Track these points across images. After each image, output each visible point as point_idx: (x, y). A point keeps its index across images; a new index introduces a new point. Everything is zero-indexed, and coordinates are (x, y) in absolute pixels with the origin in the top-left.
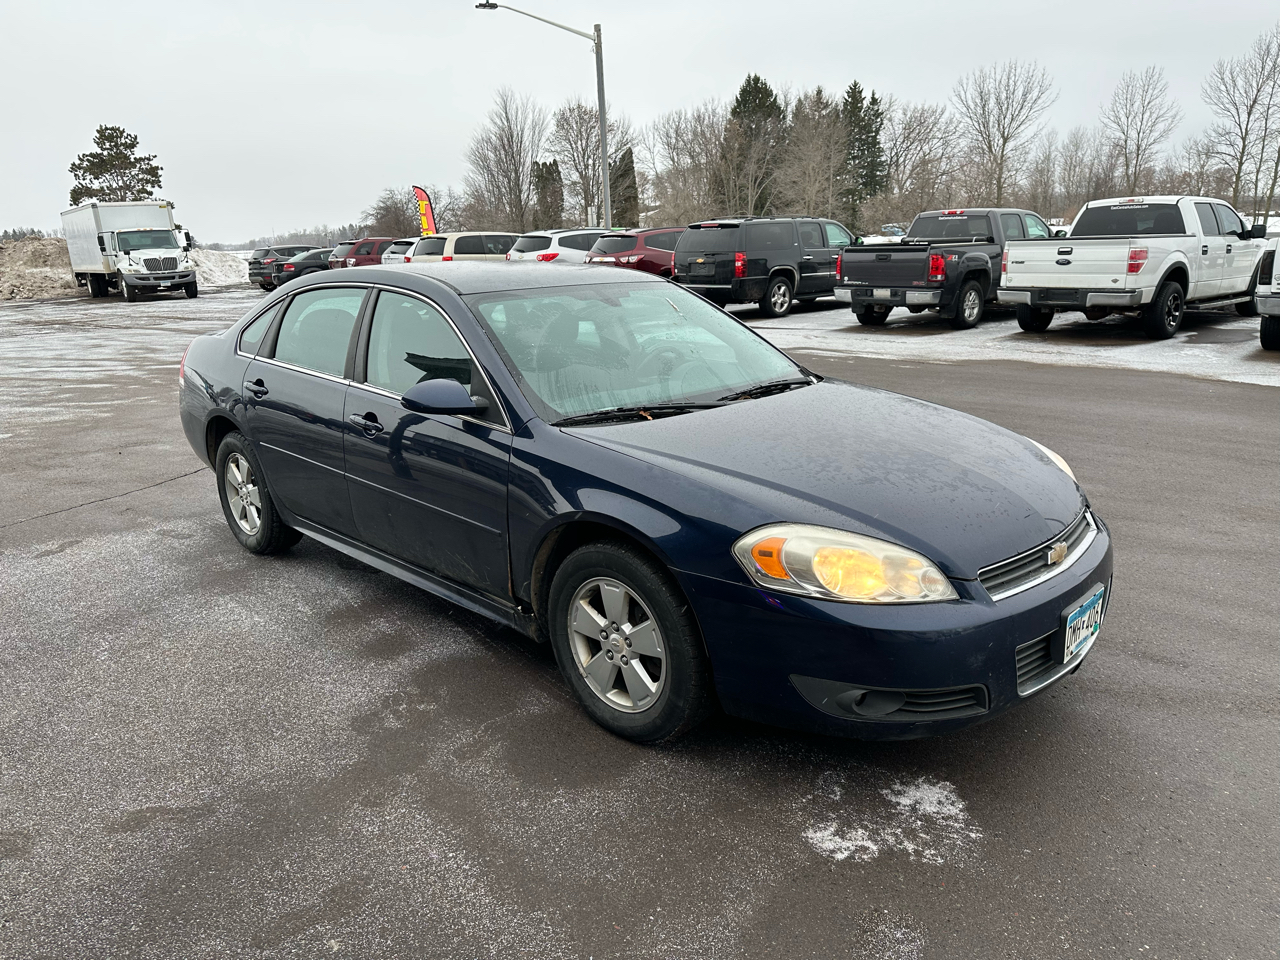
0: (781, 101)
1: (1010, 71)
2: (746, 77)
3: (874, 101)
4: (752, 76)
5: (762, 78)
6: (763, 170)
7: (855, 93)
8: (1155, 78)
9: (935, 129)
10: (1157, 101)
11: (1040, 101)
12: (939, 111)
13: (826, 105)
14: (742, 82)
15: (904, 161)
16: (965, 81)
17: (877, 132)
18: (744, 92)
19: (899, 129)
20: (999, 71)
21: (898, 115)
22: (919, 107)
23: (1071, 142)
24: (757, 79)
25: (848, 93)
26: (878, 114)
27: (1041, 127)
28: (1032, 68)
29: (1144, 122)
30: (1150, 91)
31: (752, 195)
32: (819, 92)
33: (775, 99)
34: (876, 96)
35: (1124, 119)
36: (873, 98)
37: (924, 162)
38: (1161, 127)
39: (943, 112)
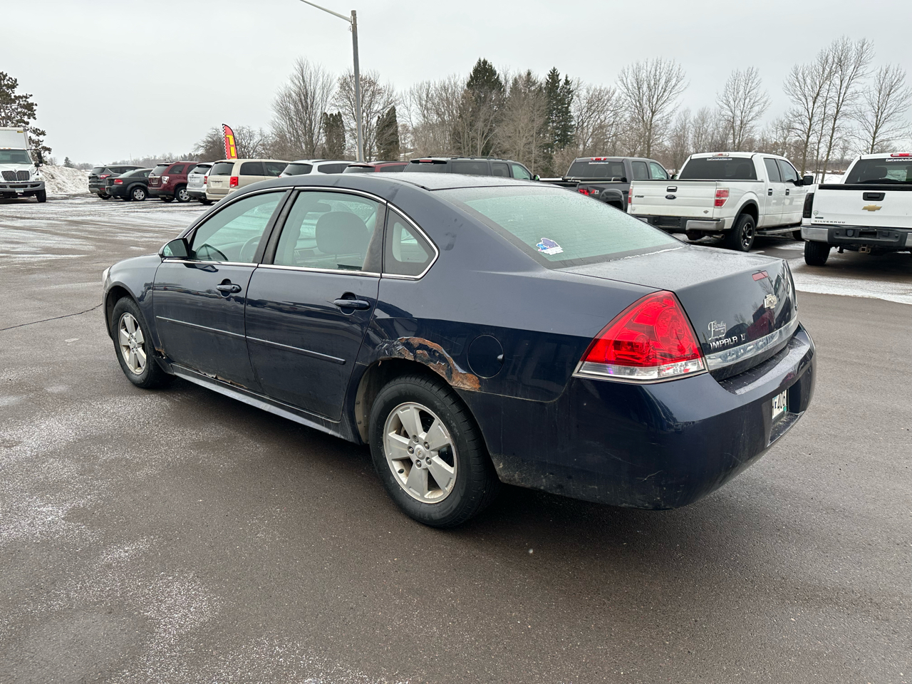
0: (502, 79)
1: (657, 65)
2: (477, 60)
3: (567, 82)
4: (482, 60)
5: (489, 62)
6: (488, 127)
7: (554, 76)
8: (753, 75)
9: (609, 104)
10: (754, 91)
11: (676, 87)
12: (611, 91)
13: (534, 83)
14: (475, 64)
15: (587, 126)
16: (626, 70)
17: (569, 104)
18: (476, 71)
19: (584, 103)
20: (649, 64)
21: (583, 93)
22: (598, 88)
23: (699, 117)
24: (485, 62)
25: (549, 75)
26: (570, 92)
27: (677, 105)
28: (672, 63)
29: (746, 105)
30: (750, 84)
31: (480, 145)
32: (529, 74)
33: (498, 77)
34: (569, 79)
35: (732, 102)
36: (566, 80)
37: (601, 127)
38: (756, 109)
39: (614, 93)
